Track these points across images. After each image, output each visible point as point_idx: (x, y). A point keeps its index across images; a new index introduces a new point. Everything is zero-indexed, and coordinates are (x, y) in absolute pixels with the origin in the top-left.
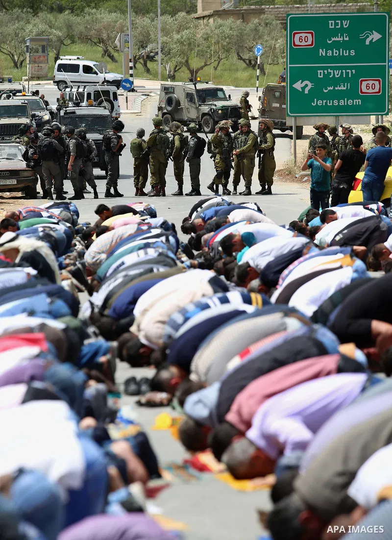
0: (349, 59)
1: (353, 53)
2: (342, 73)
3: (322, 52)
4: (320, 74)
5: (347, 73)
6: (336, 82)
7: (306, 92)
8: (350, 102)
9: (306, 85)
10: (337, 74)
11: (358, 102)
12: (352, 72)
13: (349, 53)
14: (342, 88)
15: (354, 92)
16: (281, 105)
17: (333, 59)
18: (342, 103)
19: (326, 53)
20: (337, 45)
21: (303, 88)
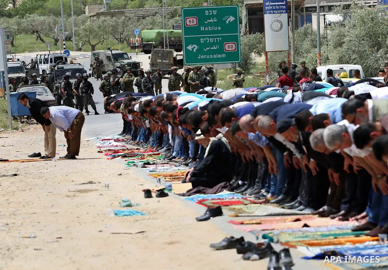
0: (218, 32)
1: (219, 28)
2: (214, 39)
3: (202, 28)
4: (202, 41)
5: (217, 40)
6: (211, 45)
7: (195, 51)
8: (219, 56)
9: (194, 47)
10: (211, 40)
11: (224, 55)
12: (219, 39)
13: (218, 28)
14: (215, 48)
15: (221, 50)
16: (162, 61)
17: (208, 32)
18: (215, 56)
19: (205, 29)
20: (210, 24)
21: (193, 49)
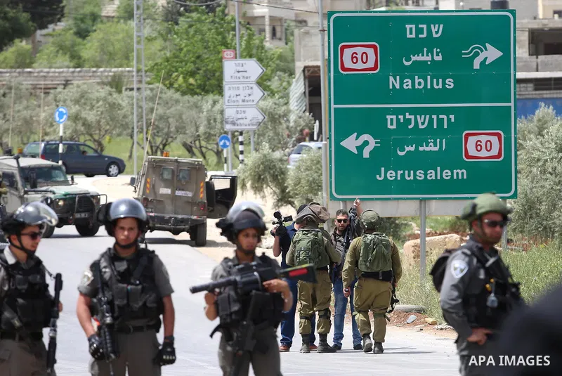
0: (443, 95)
1: (450, 84)
2: (431, 120)
3: (394, 82)
4: (392, 122)
5: (440, 121)
6: (420, 136)
7: (366, 154)
8: (447, 174)
9: (366, 143)
10: (422, 122)
11: (461, 173)
12: (449, 120)
13: (444, 83)
14: (432, 148)
15: (452, 157)
17: (413, 95)
18: (432, 175)
19: (402, 83)
20: (420, 68)
21: (360, 149)
